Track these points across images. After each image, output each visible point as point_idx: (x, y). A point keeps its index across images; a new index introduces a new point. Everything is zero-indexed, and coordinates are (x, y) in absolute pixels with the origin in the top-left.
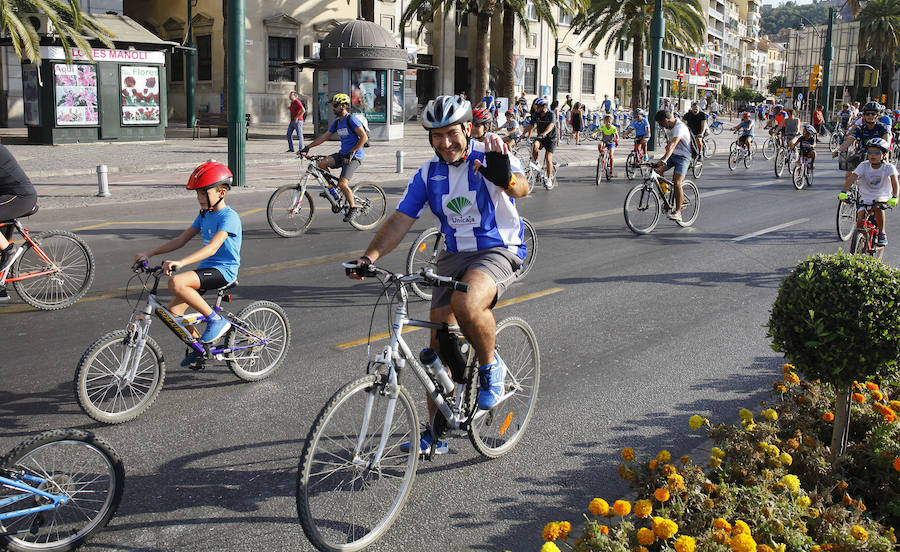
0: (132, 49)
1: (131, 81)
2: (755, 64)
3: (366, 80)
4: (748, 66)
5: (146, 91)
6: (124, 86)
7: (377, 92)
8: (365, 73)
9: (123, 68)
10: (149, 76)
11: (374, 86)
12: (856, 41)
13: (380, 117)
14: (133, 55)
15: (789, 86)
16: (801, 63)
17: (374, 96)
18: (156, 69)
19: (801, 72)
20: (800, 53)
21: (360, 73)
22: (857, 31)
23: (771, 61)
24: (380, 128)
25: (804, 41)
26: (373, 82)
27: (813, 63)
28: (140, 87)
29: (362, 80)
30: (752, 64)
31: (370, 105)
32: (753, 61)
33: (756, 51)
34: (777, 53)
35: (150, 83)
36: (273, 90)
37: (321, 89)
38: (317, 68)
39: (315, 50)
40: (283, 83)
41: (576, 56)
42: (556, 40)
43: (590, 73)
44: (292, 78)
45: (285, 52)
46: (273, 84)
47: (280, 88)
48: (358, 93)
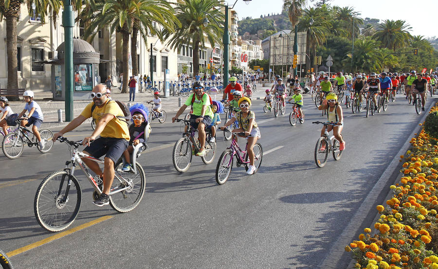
2: (236, 53)
3: (82, 69)
4: (233, 54)
7: (88, 75)
8: (81, 66)
11: (86, 72)
12: (305, 42)
13: (89, 88)
15: (271, 65)
16: (277, 53)
17: (86, 77)
19: (278, 57)
20: (276, 48)
21: (79, 66)
22: (306, 36)
23: (244, 51)
25: (278, 42)
26: (86, 70)
27: (284, 53)
29: (80, 69)
30: (235, 53)
31: (84, 82)
32: (235, 51)
33: (237, 46)
34: (246, 46)
36: (35, 76)
37: (57, 74)
38: (54, 63)
39: (56, 54)
40: (40, 72)
41: (158, 52)
42: (151, 44)
43: (165, 61)
44: (42, 69)
45: (38, 56)
46: (34, 73)
47: (38, 74)
48: (78, 76)
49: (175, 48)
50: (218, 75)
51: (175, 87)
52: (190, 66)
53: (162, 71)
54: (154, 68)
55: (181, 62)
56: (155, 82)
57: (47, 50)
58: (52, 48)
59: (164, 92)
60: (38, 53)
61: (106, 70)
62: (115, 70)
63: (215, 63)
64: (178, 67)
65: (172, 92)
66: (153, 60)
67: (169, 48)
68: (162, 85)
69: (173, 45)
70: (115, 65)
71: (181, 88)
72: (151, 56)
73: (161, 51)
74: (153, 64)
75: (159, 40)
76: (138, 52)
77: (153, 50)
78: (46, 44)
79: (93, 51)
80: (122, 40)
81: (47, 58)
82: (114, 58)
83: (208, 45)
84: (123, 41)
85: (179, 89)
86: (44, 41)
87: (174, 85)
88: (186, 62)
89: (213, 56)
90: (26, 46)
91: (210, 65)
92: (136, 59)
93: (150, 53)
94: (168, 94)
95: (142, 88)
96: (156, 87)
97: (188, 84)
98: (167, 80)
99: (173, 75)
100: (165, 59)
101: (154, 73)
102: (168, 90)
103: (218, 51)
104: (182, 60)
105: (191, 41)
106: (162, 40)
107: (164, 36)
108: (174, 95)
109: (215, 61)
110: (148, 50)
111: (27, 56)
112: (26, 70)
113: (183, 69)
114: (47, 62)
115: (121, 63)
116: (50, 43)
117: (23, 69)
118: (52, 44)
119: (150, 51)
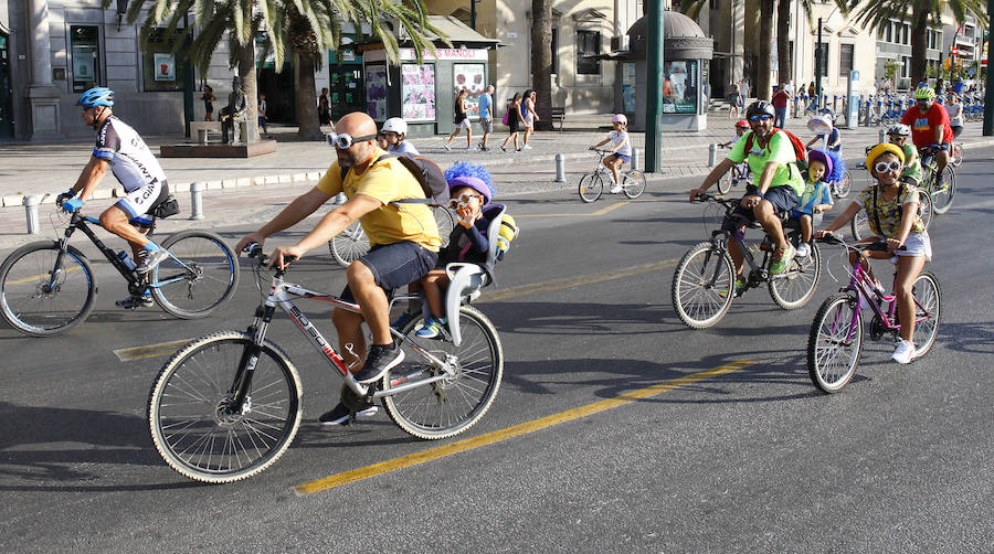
0: (464, 47)
1: (462, 79)
3: (677, 71)
5: (474, 88)
6: (456, 84)
7: (688, 82)
8: (675, 64)
9: (456, 66)
10: (476, 73)
11: (684, 76)
13: (690, 107)
14: (466, 54)
17: (684, 87)
18: (482, 66)
21: (671, 64)
24: (690, 118)
26: (684, 72)
28: (469, 84)
29: (674, 70)
31: (680, 96)
35: (477, 80)
36: (582, 83)
37: (626, 80)
38: (621, 59)
39: (625, 42)
40: (591, 76)
41: (834, 35)
42: (820, 20)
43: (848, 54)
44: (596, 70)
45: (590, 45)
46: (581, 78)
47: (587, 81)
48: (668, 84)
49: (873, 27)
50: (969, 83)
51: (872, 107)
52: (903, 64)
53: (842, 74)
54: (823, 68)
55: (883, 55)
56: (826, 97)
57: (608, 34)
58: (616, 30)
59: (847, 118)
60: (589, 40)
61: (723, 72)
62: (742, 73)
63: (962, 56)
64: (876, 65)
65: (863, 118)
66: (821, 53)
67: (858, 27)
68: (839, 102)
69: (867, 20)
70: (742, 62)
71: (883, 109)
72: (819, 44)
73: (839, 34)
74: (823, 60)
75: (839, 10)
76: (791, 36)
77: (823, 32)
78: (604, 23)
79: (701, 34)
80: (759, 12)
81: (607, 49)
82: (740, 49)
83: (948, 19)
84: (759, 15)
85: (878, 112)
86: (602, 16)
87: (868, 104)
88: (893, 56)
89: (957, 42)
90: (567, 27)
91: (950, 63)
92: (786, 49)
93: (817, 37)
94: (854, 123)
95: (796, 109)
96: (828, 107)
97: (900, 102)
98: (853, 94)
99: (865, 83)
100: (846, 50)
101: (823, 78)
102: (854, 114)
103: (969, 31)
104: (885, 51)
105: (910, 11)
106: (844, 11)
107: (849, 4)
108: (867, 123)
109: (962, 53)
110: (813, 33)
111: (567, 45)
112: (566, 72)
113: (886, 70)
114: (607, 57)
115: (755, 58)
116: (612, 20)
117: (560, 70)
118: (616, 23)
119: (817, 33)
